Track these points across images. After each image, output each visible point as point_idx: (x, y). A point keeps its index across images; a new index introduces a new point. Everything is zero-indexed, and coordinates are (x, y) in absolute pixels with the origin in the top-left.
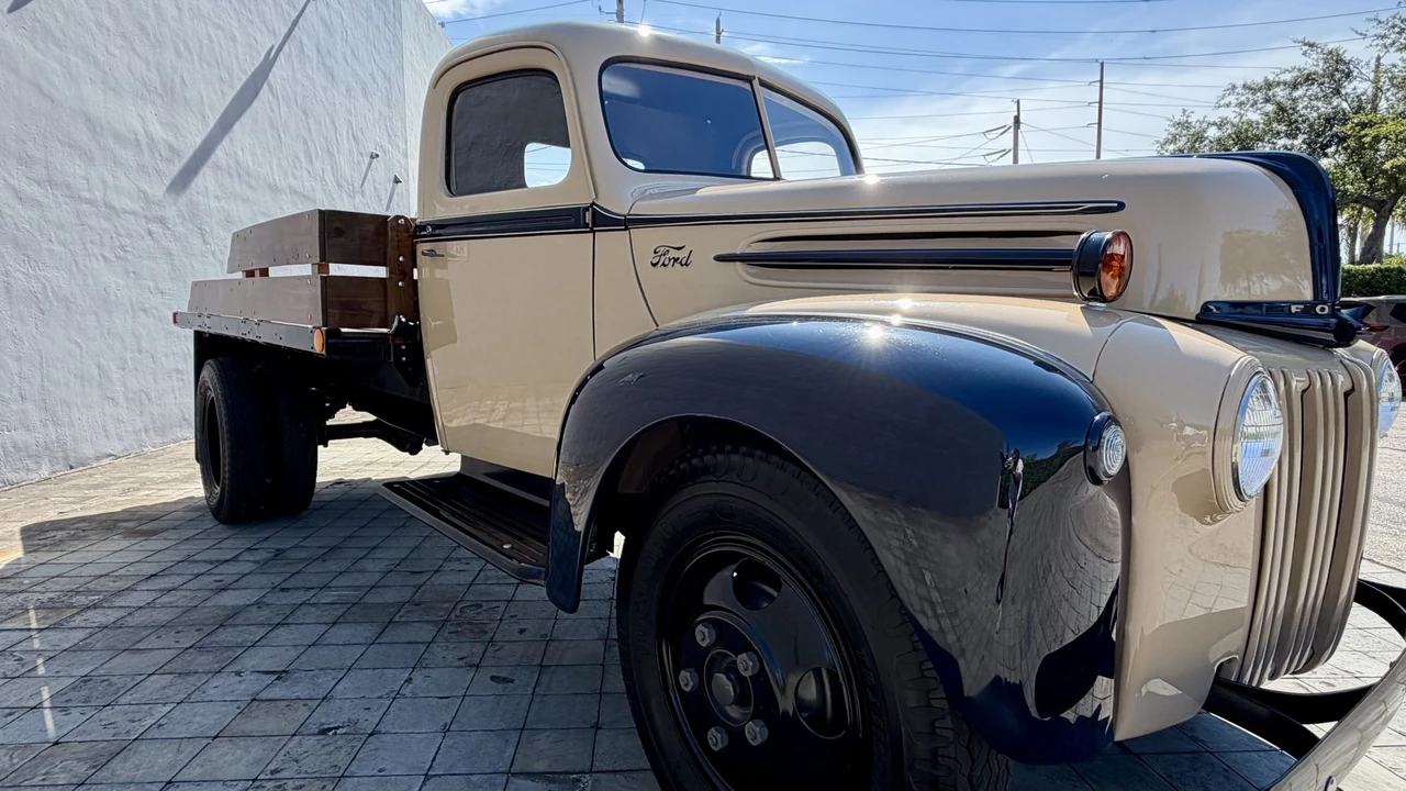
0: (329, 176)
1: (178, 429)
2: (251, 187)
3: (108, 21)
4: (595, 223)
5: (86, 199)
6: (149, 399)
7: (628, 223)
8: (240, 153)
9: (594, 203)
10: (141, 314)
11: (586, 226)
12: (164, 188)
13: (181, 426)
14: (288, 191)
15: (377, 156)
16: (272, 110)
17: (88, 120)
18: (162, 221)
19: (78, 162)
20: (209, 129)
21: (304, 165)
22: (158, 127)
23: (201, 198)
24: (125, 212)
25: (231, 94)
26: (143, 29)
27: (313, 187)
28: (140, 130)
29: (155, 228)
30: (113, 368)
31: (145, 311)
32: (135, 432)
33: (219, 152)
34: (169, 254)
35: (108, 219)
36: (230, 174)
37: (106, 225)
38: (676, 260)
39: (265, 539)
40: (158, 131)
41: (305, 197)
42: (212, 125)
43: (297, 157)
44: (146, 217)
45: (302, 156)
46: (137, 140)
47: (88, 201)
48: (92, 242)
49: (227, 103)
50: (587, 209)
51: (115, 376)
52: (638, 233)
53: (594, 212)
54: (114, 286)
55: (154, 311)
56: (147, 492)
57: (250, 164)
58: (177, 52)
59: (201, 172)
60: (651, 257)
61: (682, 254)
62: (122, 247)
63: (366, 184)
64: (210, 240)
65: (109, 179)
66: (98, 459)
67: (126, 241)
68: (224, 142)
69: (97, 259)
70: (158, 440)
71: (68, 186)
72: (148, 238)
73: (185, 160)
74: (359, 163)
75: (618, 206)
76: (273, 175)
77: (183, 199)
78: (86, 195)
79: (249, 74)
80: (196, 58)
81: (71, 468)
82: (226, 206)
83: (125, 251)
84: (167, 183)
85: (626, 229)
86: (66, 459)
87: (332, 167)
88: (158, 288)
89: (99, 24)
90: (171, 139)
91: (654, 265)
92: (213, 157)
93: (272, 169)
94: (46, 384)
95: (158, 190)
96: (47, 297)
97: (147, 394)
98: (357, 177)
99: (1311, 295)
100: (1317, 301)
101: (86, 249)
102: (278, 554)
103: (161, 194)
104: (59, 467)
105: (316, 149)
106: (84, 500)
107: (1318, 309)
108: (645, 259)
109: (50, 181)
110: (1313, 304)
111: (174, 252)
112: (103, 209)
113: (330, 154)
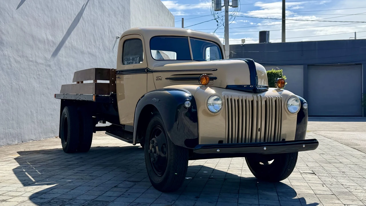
0: (101, 47)
1: (50, 134)
2: (76, 53)
3: (39, 6)
4: (147, 72)
5: (31, 60)
7: (152, 72)
8: (73, 42)
10: (43, 96)
11: (146, 72)
12: (51, 56)
14: (87, 53)
15: (119, 37)
17: (33, 37)
18: (50, 66)
19: (29, 50)
20: (64, 35)
21: (93, 43)
22: (50, 37)
23: (61, 58)
24: (41, 64)
25: (71, 22)
26: (47, 6)
27: (95, 51)
28: (45, 38)
29: (48, 68)
30: (35, 112)
31: (44, 95)
32: (39, 133)
33: (67, 42)
34: (51, 76)
35: (36, 66)
36: (69, 49)
37: (35, 68)
38: (160, 79)
40: (50, 38)
41: (92, 55)
42: (65, 34)
44: (46, 65)
45: (92, 41)
46: (44, 41)
47: (32, 61)
48: (32, 73)
49: (70, 26)
50: (146, 69)
51: (35, 115)
52: (154, 73)
54: (36, 87)
55: (46, 95)
57: (76, 45)
58: (56, 11)
59: (61, 49)
62: (39, 75)
63: (114, 48)
64: (63, 71)
65: (37, 54)
66: (29, 140)
67: (40, 73)
68: (68, 39)
69: (32, 78)
70: (45, 137)
71: (27, 57)
72: (46, 71)
73: (57, 45)
74: (112, 41)
75: (151, 68)
76: (83, 48)
77: (56, 59)
78: (31, 59)
79: (77, 14)
80: (61, 13)
81: (23, 142)
82: (68, 60)
84: (52, 54)
85: (152, 73)
86: (21, 139)
87: (103, 44)
88: (47, 87)
89: (37, 7)
90: (54, 40)
91: (156, 80)
92: (65, 44)
93: (82, 46)
94: (18, 116)
95: (49, 56)
96: (20, 90)
97: (43, 122)
98: (111, 47)
99: (249, 84)
100: (251, 85)
101: (30, 76)
102: (81, 158)
103: (50, 58)
104: (20, 141)
105: (97, 37)
106: (29, 148)
107: (251, 86)
108: (155, 78)
109: (23, 56)
110: (250, 85)
111: (53, 76)
112: (35, 63)
113: (102, 39)
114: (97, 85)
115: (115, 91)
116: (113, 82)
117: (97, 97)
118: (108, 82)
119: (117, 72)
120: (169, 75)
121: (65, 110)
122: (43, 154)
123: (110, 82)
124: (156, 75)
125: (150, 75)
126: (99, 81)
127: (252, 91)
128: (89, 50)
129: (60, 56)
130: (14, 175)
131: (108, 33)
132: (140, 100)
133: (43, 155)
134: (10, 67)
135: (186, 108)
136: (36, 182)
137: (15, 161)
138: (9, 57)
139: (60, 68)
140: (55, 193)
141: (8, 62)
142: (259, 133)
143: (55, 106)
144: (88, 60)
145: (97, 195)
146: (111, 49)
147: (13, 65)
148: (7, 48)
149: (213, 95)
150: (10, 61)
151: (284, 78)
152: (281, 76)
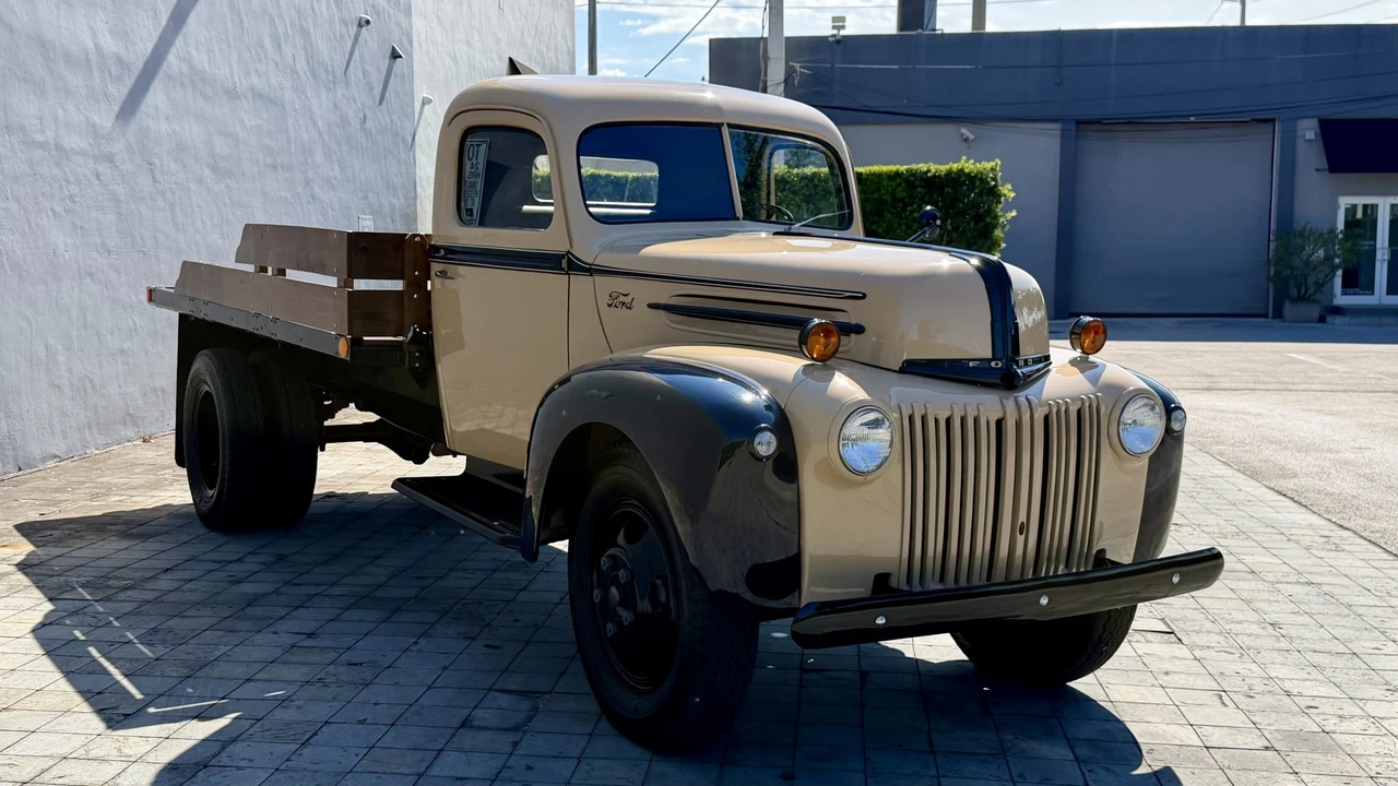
0: (301, 65)
1: (122, 428)
2: (206, 98)
4: (570, 268)
5: (39, 142)
6: (93, 387)
7: (591, 270)
8: (195, 53)
9: (569, 252)
10: (88, 280)
11: (563, 270)
12: (113, 116)
13: (125, 424)
14: (250, 95)
15: (368, 22)
17: (44, 46)
18: (110, 158)
19: (32, 97)
20: (162, 28)
21: (270, 53)
22: (109, 41)
23: (151, 122)
24: (76, 153)
27: (281, 85)
28: (91, 46)
29: (103, 169)
30: (60, 348)
31: (91, 275)
32: (79, 429)
33: (172, 57)
34: (117, 200)
35: (58, 165)
36: (182, 84)
37: (56, 172)
38: (624, 304)
39: (265, 546)
40: (109, 44)
41: (270, 100)
42: (164, 22)
43: (263, 47)
44: (95, 157)
45: (268, 43)
46: (88, 60)
47: (42, 146)
48: (43, 195)
50: (563, 256)
51: (61, 358)
52: (598, 278)
53: (569, 260)
54: (62, 247)
55: (100, 276)
56: (118, 498)
57: (206, 66)
59: (151, 89)
60: (607, 299)
61: (627, 300)
62: (71, 197)
63: (351, 68)
64: (159, 177)
65: (60, 113)
66: (44, 460)
67: (74, 189)
68: (177, 42)
69: (48, 216)
70: (101, 440)
71: (22, 129)
72: (96, 182)
73: (136, 72)
74: (342, 36)
75: (585, 254)
76: (232, 77)
77: (133, 127)
78: (39, 137)
81: (20, 470)
82: (177, 127)
83: (74, 202)
84: (116, 109)
85: (591, 275)
86: (16, 458)
87: (307, 53)
88: (104, 245)
90: (122, 52)
91: (610, 306)
92: (164, 67)
93: (230, 66)
95: (105, 118)
97: (91, 381)
98: (340, 61)
99: (989, 355)
100: (994, 359)
101: (37, 203)
102: (281, 558)
103: (110, 125)
104: (10, 467)
105: (286, 29)
106: (56, 503)
107: (993, 364)
108: (604, 300)
109: (7, 127)
110: (989, 361)
111: (122, 198)
112: (54, 153)
113: (305, 33)
114: (357, 298)
115: (426, 322)
116: (417, 285)
117: (356, 343)
118: (396, 285)
119: (437, 249)
120: (665, 293)
121: (201, 364)
122: (125, 535)
123: (407, 285)
124: (606, 284)
125: (580, 282)
126: (361, 285)
127: (998, 381)
128: (256, 81)
129: (148, 116)
130: (46, 663)
131: (327, 8)
132: (552, 390)
133: (124, 544)
135: (757, 458)
136: (147, 706)
137: (21, 576)
139: (150, 164)
140: (242, 764)
142: (1020, 539)
143: (136, 318)
144: (253, 123)
145: (406, 771)
146: (339, 72)
149: (862, 408)
151: (1007, 191)
152: (996, 186)
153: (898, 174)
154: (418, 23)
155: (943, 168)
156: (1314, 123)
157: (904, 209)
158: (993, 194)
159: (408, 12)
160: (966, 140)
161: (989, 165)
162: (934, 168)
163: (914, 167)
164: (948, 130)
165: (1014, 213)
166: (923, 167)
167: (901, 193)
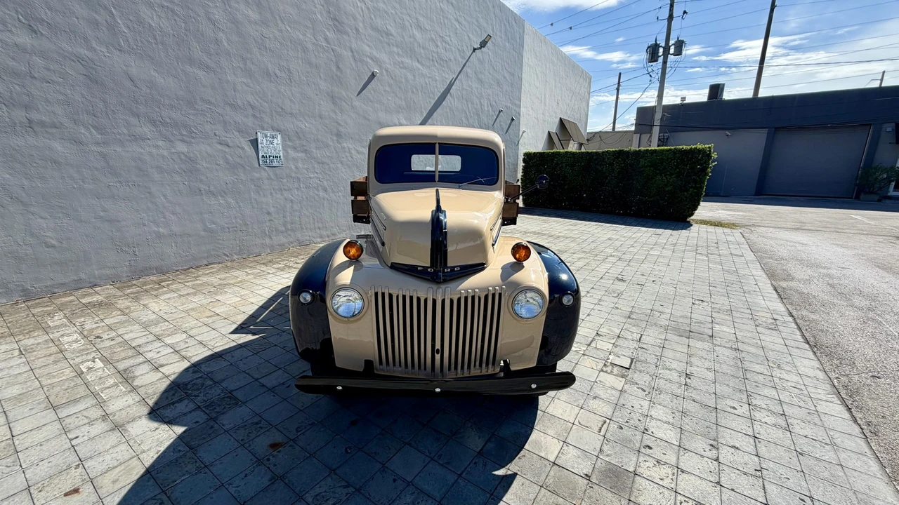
3: (388, 89)
15: (503, 111)
16: (451, 104)
25: (433, 102)
26: (400, 88)
58: (413, 92)
63: (495, 124)
74: (492, 115)
79: (442, 92)
80: (420, 92)
89: (385, 91)
100: (430, 267)
107: (429, 270)
110: (428, 267)
113: (478, 115)
131: (487, 108)
134: (350, 159)
135: (303, 303)
138: (349, 149)
141: (348, 155)
142: (438, 357)
146: (491, 125)
147: (354, 157)
148: (346, 140)
149: (344, 288)
150: (350, 153)
151: (715, 155)
152: (710, 153)
153: (670, 150)
154: (523, 110)
155: (689, 147)
156: (894, 124)
157: (671, 162)
158: (709, 156)
159: (520, 107)
160: (728, 135)
161: (707, 146)
162: (685, 147)
163: (677, 147)
164: (722, 132)
165: (716, 163)
166: (681, 147)
167: (670, 156)
